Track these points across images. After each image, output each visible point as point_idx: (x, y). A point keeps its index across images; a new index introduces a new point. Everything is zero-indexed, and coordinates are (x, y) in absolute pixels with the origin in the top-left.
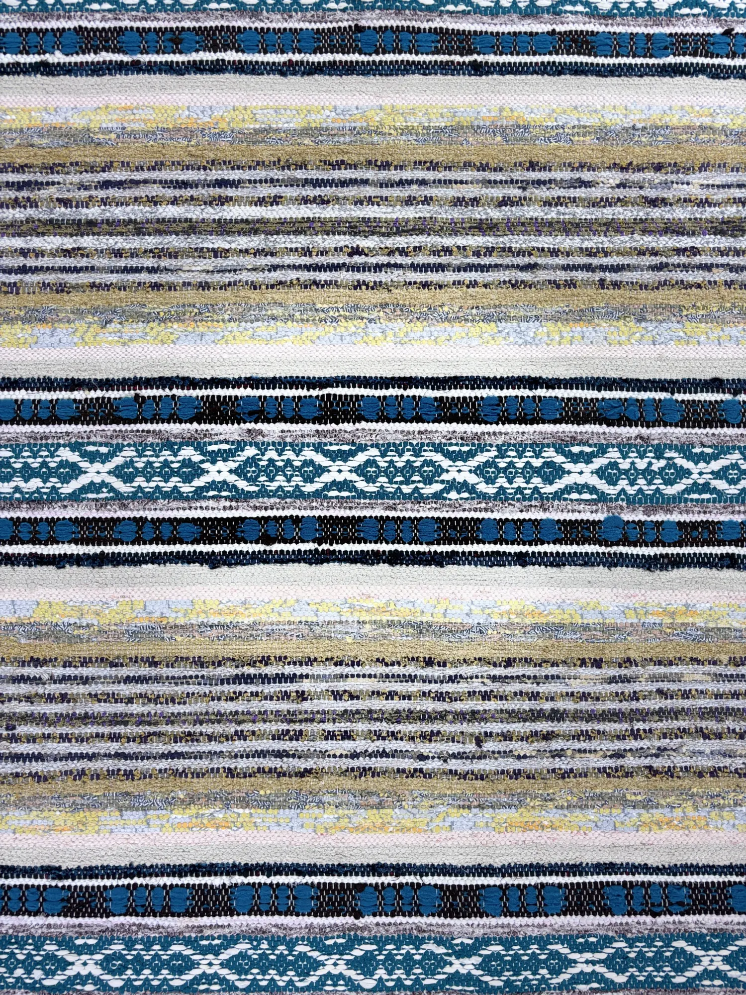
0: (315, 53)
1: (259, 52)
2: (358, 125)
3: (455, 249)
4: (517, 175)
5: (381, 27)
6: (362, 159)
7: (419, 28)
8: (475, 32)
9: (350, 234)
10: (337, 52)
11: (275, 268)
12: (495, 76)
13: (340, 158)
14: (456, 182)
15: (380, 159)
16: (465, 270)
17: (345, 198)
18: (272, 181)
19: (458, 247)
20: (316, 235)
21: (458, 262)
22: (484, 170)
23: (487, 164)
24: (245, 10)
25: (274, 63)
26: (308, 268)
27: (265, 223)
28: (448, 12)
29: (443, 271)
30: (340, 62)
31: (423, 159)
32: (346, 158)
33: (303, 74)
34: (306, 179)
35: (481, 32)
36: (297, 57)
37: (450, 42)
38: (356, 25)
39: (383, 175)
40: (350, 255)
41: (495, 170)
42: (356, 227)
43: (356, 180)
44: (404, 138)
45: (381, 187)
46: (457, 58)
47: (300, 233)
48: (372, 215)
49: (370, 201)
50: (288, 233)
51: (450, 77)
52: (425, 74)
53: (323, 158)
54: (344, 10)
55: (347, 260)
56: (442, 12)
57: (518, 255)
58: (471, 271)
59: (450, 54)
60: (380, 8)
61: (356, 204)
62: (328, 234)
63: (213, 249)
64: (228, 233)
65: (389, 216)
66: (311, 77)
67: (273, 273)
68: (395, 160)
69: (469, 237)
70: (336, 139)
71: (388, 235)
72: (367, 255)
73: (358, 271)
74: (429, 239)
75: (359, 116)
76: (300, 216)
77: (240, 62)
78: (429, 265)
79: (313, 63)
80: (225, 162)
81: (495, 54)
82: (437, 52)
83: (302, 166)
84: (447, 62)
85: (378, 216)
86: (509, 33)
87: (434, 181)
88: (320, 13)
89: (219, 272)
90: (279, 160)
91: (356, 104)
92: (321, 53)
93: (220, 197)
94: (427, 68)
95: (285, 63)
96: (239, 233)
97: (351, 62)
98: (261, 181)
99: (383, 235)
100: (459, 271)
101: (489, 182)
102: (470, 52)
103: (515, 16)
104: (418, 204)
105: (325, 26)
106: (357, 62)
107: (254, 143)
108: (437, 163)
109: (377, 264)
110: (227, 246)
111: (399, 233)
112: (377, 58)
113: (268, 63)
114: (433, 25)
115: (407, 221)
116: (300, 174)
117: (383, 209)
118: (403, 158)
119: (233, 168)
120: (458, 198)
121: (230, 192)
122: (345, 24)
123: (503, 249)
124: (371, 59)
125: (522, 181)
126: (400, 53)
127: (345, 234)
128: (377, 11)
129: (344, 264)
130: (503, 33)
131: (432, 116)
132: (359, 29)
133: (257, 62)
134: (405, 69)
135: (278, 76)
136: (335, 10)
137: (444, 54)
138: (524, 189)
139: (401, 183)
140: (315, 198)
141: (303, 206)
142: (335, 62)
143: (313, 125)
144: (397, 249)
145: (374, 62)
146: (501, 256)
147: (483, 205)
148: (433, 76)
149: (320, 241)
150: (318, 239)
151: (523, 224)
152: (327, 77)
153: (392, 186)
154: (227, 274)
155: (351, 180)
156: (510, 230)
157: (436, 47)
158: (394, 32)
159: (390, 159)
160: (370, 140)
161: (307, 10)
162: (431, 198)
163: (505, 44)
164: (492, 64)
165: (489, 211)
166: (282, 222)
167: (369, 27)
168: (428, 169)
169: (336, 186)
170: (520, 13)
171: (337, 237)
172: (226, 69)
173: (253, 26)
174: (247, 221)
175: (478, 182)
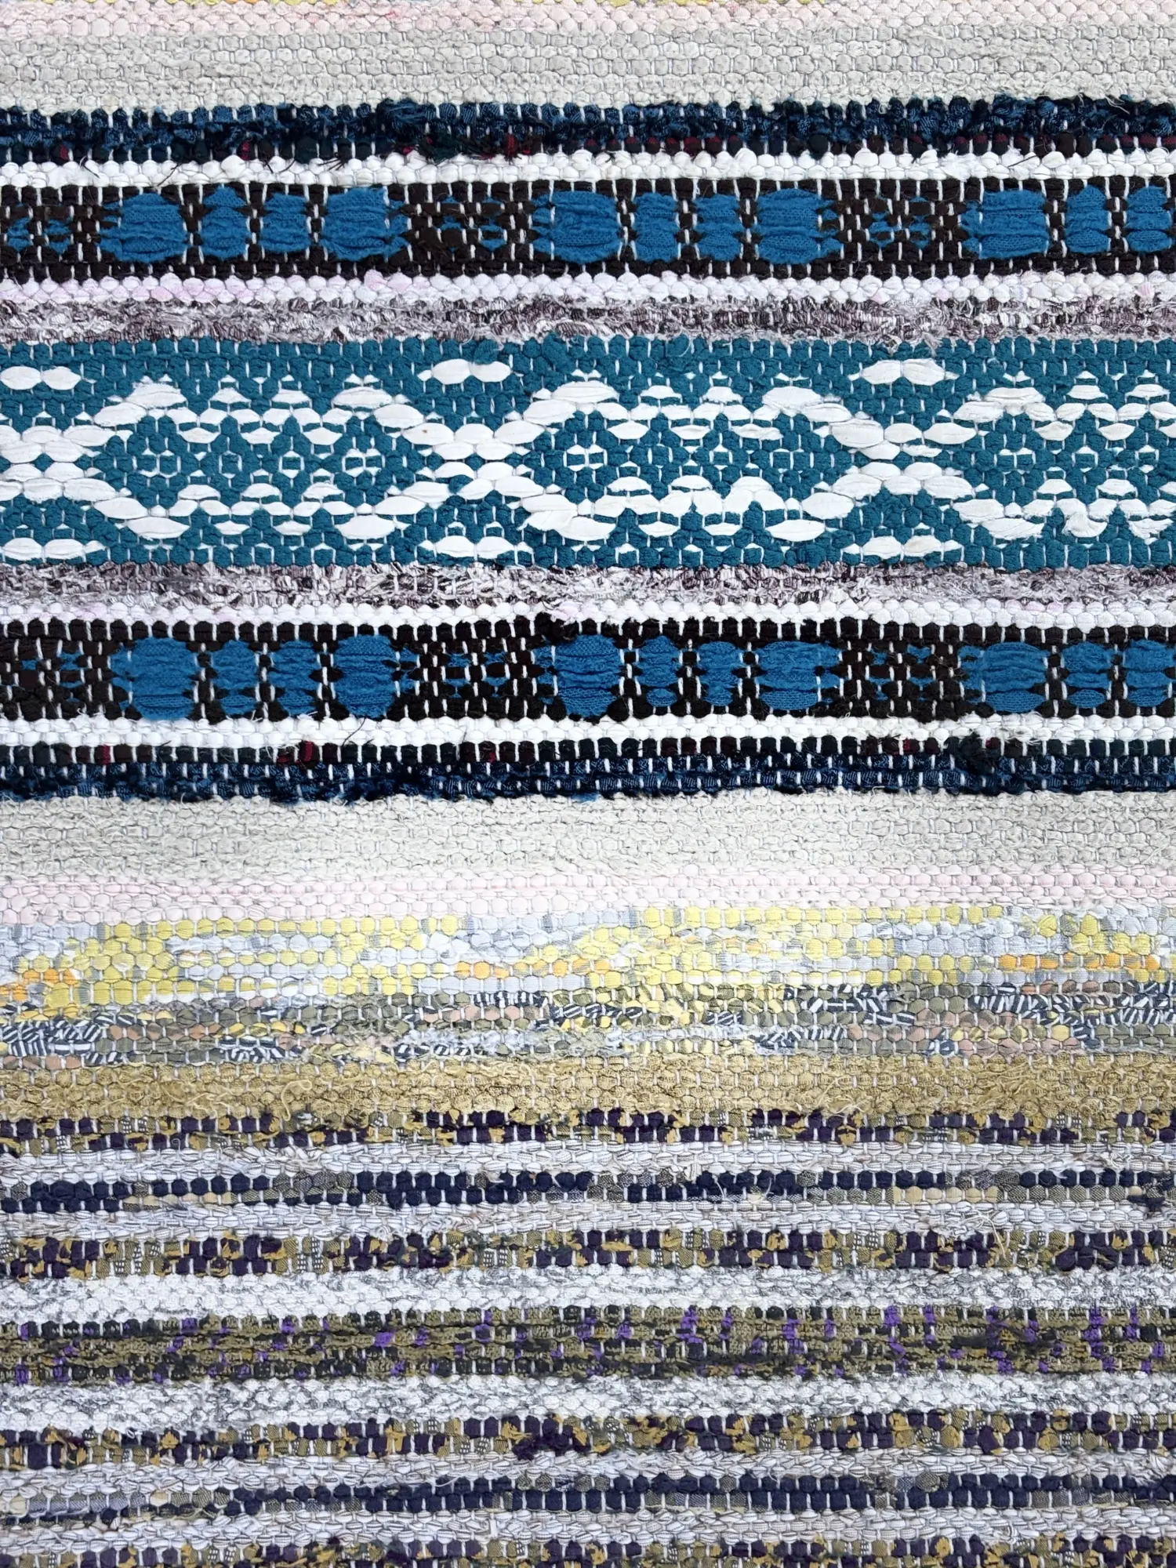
0: (395, 715)
1: (195, 716)
2: (551, 986)
3: (902, 1424)
4: (1125, 1156)
5: (630, 626)
6: (564, 1108)
7: (768, 625)
8: (972, 630)
9: (524, 1370)
10: (476, 713)
11: (250, 1501)
12: (1045, 796)
13: (485, 1106)
14: (904, 1180)
15: (629, 1105)
16: (938, 1503)
17: (505, 1243)
18: (240, 1183)
19: (914, 1417)
20: (402, 1372)
21: (915, 1471)
22: (1006, 1139)
23: (1019, 1117)
24: (140, 557)
25: (246, 754)
26: (372, 1499)
27: (217, 1337)
28: (873, 561)
29: (859, 1506)
30: (487, 747)
31: (787, 1106)
32: (506, 1109)
33: (351, 797)
34: (365, 1177)
35: (994, 630)
36: (329, 732)
37: (880, 672)
38: (542, 618)
39: (641, 1158)
40: (525, 1452)
41: (1047, 1138)
42: (544, 1345)
43: (544, 1176)
44: (717, 1031)
45: (635, 1197)
46: (906, 729)
47: (343, 1371)
48: (602, 1302)
49: (594, 1247)
50: (300, 1373)
51: (881, 798)
52: (788, 788)
53: (424, 1107)
54: (499, 564)
55: (514, 1471)
56: (850, 560)
57: (1130, 1445)
58: (959, 1503)
59: (880, 713)
60: (626, 561)
61: (543, 1262)
62: (444, 1373)
63: (27, 1438)
64: (81, 1377)
65: (664, 1303)
66: (379, 807)
67: (244, 1521)
68: (686, 1108)
69: (954, 1378)
70: (472, 1039)
71: (660, 1373)
72: (582, 1450)
73: (553, 1506)
74: (807, 1392)
75: (552, 953)
76: (342, 1312)
77: (122, 750)
78: (807, 1481)
79: (388, 752)
80: (67, 1126)
81: (1045, 711)
82: (833, 707)
83: (353, 1131)
84: (871, 741)
85: (622, 1301)
86: (1096, 634)
87: (826, 1181)
88: (412, 568)
89: (48, 1520)
90: (267, 1117)
91: (542, 908)
92: (417, 715)
93: (52, 1244)
94: (799, 765)
95: (285, 754)
96: (121, 1375)
97: (526, 747)
98: (199, 1187)
99: (641, 1371)
100: (917, 1505)
101: (1026, 1180)
102: (953, 710)
103: (1117, 575)
104: (766, 1262)
105: (433, 618)
106: (547, 747)
107: (176, 1059)
108: (836, 1120)
109: (621, 1480)
110: (77, 1424)
111: (698, 1364)
112: (617, 732)
113: (225, 753)
114: (817, 613)
115: (729, 1320)
116: (339, 1159)
117: (642, 1276)
118: (712, 1101)
119: (97, 1146)
120: (913, 1237)
121: (88, 1226)
122: (505, 612)
123: (1077, 1423)
124: (595, 733)
125: (1145, 1178)
126: (700, 712)
127: (503, 1371)
128: (620, 574)
129: (502, 1484)
130: (1075, 634)
131: (818, 953)
132: (550, 630)
133: (184, 752)
134: (719, 771)
135: (261, 804)
136: (468, 561)
137: (859, 712)
138: (1153, 1206)
139: (705, 1186)
140: (396, 1246)
141: (352, 1278)
142: (467, 747)
143: (389, 988)
144: (695, 1425)
145: (606, 743)
146: (1071, 1450)
147: (1003, 1264)
148: (818, 797)
149: (415, 1400)
150: (409, 1390)
151: (1148, 1334)
152: (440, 805)
153: (674, 1195)
154: (80, 1531)
155: (524, 1175)
156: (1098, 1352)
157: (829, 692)
158: (680, 643)
159: (666, 1107)
160: (593, 1043)
161: (364, 556)
162: (815, 1239)
163: (1083, 679)
164: (1035, 749)
165: (1025, 1282)
166: (278, 1332)
167: (589, 625)
168: (804, 1137)
169: (474, 1200)
170: (1138, 561)
171: (475, 1381)
172: (74, 779)
173: (170, 620)
174: (149, 1331)
175: (983, 1179)
